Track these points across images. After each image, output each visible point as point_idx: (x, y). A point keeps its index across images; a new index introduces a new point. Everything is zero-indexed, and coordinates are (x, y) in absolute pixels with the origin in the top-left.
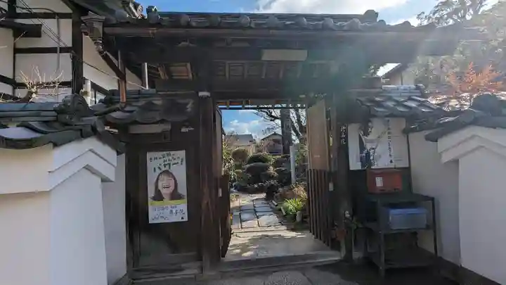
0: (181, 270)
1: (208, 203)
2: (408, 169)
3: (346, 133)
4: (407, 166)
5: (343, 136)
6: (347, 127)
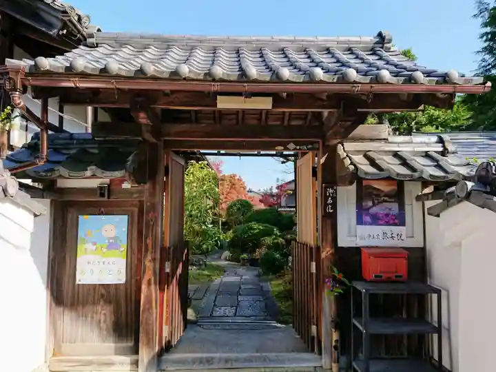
5: (330, 201)
6: (336, 190)
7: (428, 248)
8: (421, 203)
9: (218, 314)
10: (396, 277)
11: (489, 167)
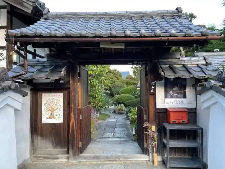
0: (57, 158)
1: (73, 123)
2: (196, 109)
3: (155, 86)
4: (195, 107)
5: (153, 87)
6: (155, 82)
7: (198, 108)
8: (195, 88)
9: (105, 136)
10: (182, 121)
11: (222, 74)
